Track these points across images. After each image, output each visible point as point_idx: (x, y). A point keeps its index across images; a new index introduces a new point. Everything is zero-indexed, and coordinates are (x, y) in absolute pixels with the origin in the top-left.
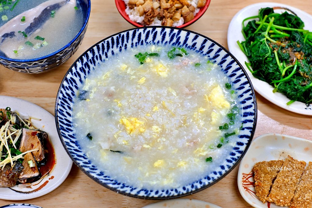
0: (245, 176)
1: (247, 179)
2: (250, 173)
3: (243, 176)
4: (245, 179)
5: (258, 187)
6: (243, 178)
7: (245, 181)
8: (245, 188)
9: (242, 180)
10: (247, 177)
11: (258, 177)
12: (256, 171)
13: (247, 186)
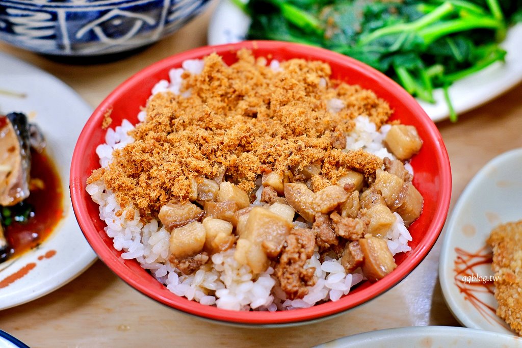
0: (465, 258)
1: (470, 267)
2: (480, 251)
3: (459, 258)
4: (463, 267)
5: (503, 287)
6: (456, 263)
7: (462, 272)
8: (463, 290)
9: (453, 266)
10: (469, 260)
11: (503, 257)
12: (499, 244)
13: (468, 287)
